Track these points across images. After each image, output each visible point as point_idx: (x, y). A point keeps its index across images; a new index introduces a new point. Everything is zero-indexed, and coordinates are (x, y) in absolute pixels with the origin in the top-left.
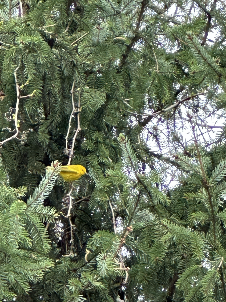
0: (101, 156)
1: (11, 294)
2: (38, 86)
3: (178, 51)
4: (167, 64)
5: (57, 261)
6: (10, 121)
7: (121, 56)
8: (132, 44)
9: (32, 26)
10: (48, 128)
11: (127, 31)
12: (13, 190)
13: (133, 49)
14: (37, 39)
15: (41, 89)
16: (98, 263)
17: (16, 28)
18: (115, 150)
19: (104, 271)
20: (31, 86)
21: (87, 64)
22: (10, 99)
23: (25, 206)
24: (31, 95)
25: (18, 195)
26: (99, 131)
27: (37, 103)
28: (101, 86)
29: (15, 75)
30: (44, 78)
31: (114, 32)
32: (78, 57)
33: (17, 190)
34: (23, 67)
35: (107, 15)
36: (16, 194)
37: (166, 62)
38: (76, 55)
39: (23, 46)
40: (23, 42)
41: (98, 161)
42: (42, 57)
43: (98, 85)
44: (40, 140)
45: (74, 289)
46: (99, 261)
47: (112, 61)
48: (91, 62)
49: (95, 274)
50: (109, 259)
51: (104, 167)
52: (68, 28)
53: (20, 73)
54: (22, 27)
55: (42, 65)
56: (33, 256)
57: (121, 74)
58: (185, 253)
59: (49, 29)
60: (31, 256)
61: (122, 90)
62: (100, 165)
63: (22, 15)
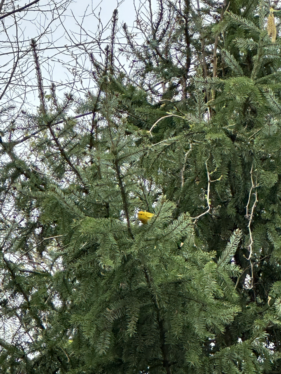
0: (277, 223)
2: (224, 172)
6: (204, 200)
9: (217, 126)
10: (235, 204)
12: (206, 254)
15: (227, 175)
17: (205, 128)
20: (219, 173)
21: (262, 152)
23: (216, 266)
24: (219, 179)
25: (210, 257)
26: (275, 204)
27: (225, 186)
28: (274, 169)
29: (206, 164)
30: (229, 166)
32: (255, 147)
33: (209, 253)
34: (211, 158)
39: (211, 142)
40: (211, 139)
41: (275, 227)
42: (226, 150)
43: (271, 168)
44: (229, 213)
45: (258, 328)
46: (276, 305)
48: (265, 151)
49: (274, 315)
52: (247, 126)
53: (210, 163)
54: (210, 127)
55: (227, 155)
59: (231, 127)
60: (223, 304)
62: (276, 230)
63: (210, 118)
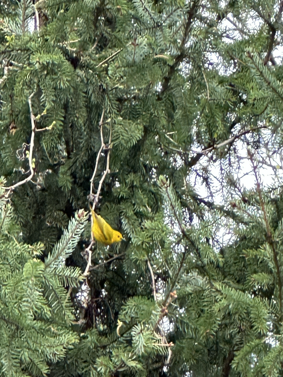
3: (234, 73)
4: (220, 89)
5: (82, 334)
7: (163, 79)
8: (177, 64)
11: (170, 48)
13: (177, 70)
14: (57, 57)
15: (62, 121)
16: (134, 338)
18: (155, 196)
19: (141, 347)
22: (24, 132)
23: (42, 266)
24: (49, 128)
25: (33, 253)
26: (135, 172)
29: (30, 102)
30: (66, 107)
31: (153, 49)
35: (145, 28)
36: (31, 252)
37: (220, 86)
38: (106, 77)
41: (134, 211)
45: (103, 370)
47: (151, 85)
48: (125, 87)
49: (129, 351)
50: (147, 333)
51: (141, 218)
52: (96, 44)
53: (36, 101)
56: (52, 329)
57: (162, 101)
58: (243, 325)
59: (73, 45)
60: (50, 328)
61: (164, 122)
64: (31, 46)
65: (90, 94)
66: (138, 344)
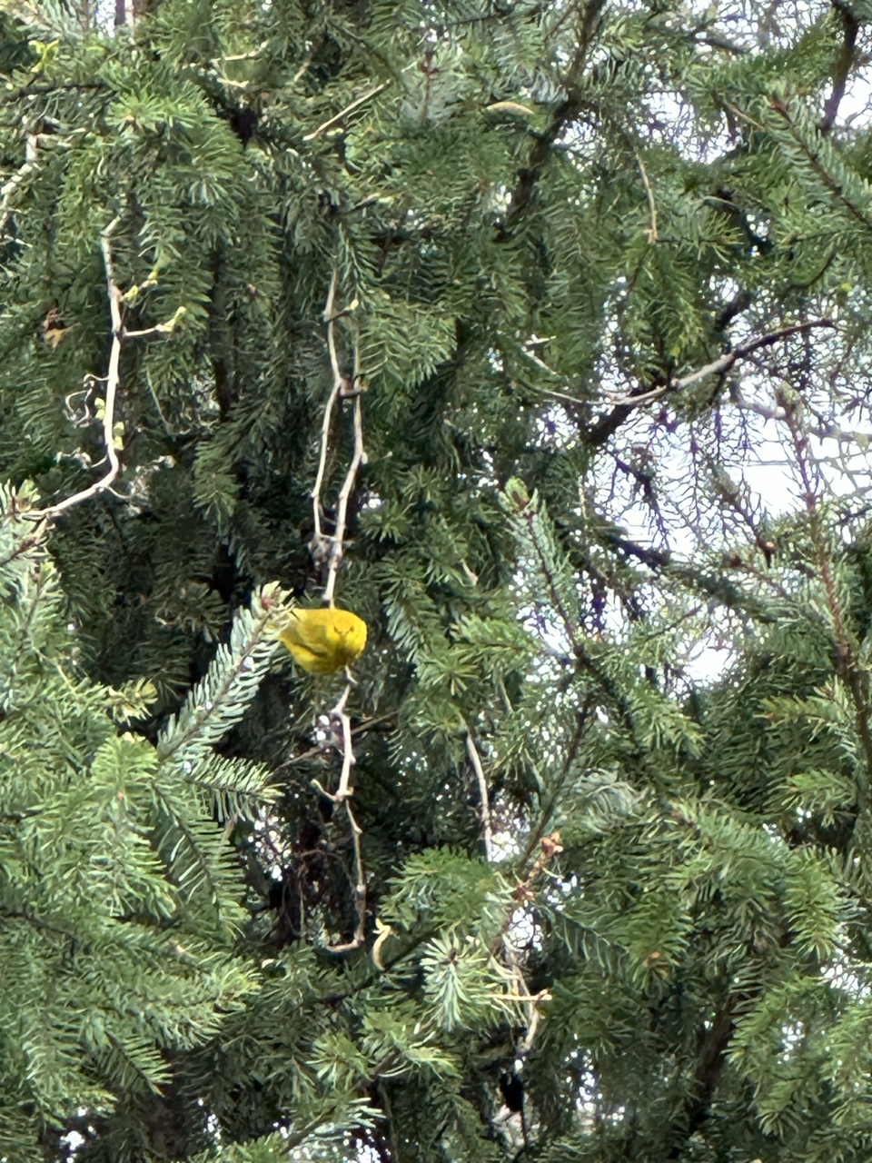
0: (437, 559)
1: (96, 1093)
2: (194, 290)
3: (731, 155)
4: (689, 205)
5: (266, 963)
6: (87, 425)
7: (514, 175)
8: (555, 130)
9: (172, 59)
10: (233, 452)
11: (537, 82)
12: (102, 693)
13: (558, 147)
14: (189, 109)
15: (204, 305)
16: (429, 978)
17: (109, 66)
18: (489, 538)
19: (451, 1004)
20: (168, 292)
21: (382, 206)
22: (87, 340)
23: (151, 757)
24: (166, 327)
27: (189, 358)
28: (436, 290)
29: (106, 247)
30: (216, 261)
31: (484, 82)
32: (350, 178)
33: (120, 693)
35: (461, 18)
36: (115, 709)
37: (688, 199)
38: (339, 171)
39: (137, 137)
40: (138, 123)
41: (425, 581)
42: (209, 181)
43: (426, 289)
44: (201, 499)
45: (334, 1076)
46: (431, 969)
47: (479, 196)
48: (397, 201)
50: (471, 961)
51: (447, 605)
52: (306, 64)
53: (126, 244)
54: (134, 65)
55: (211, 208)
56: (180, 950)
57: (511, 245)
58: (760, 934)
60: (172, 948)
61: (518, 309)
62: (431, 596)
63: (129, 17)
64: (108, 76)
65: (289, 222)
66: (441, 993)
